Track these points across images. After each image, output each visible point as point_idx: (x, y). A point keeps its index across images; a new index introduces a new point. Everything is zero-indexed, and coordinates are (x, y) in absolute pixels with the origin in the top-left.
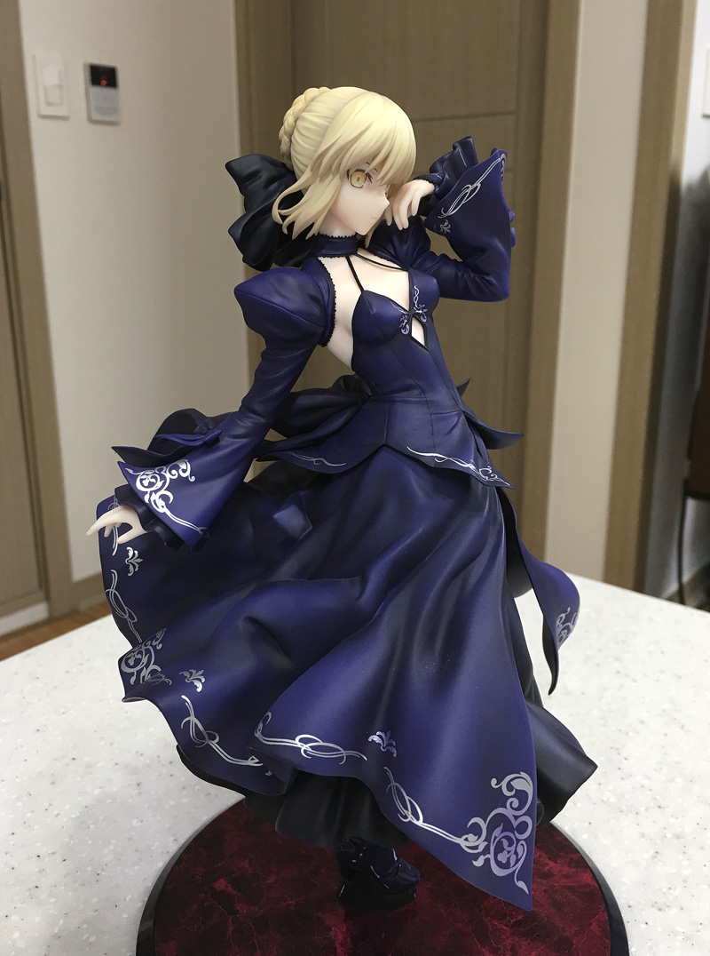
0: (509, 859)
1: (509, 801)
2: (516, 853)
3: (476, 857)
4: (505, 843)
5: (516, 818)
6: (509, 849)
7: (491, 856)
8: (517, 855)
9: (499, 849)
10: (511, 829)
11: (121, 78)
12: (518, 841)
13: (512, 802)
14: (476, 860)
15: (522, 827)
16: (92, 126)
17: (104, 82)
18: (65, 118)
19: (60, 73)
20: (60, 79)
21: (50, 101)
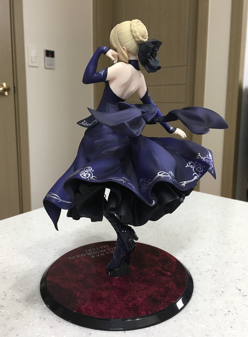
11: (56, 54)
16: (45, 70)
17: (50, 56)
18: (37, 67)
19: (36, 52)
20: (36, 55)
21: (32, 61)
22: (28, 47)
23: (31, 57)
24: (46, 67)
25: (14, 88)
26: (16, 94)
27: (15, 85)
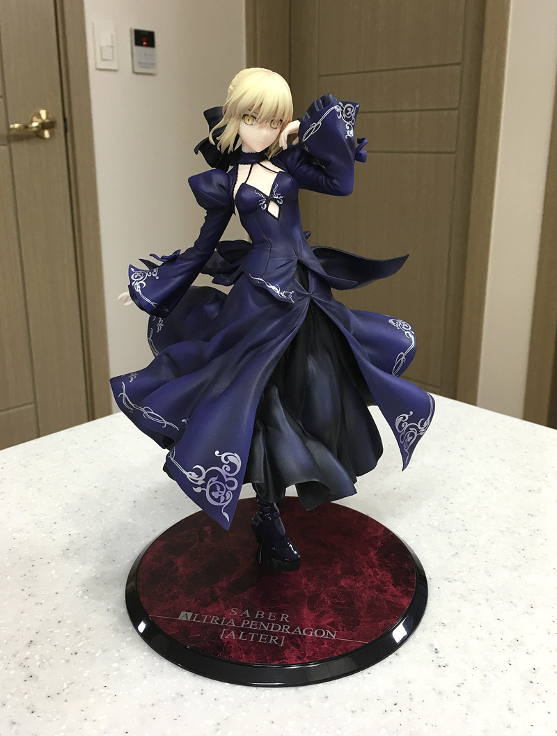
0: (220, 497)
3: (197, 486)
4: (218, 488)
6: (221, 492)
7: (207, 490)
9: (213, 489)
11: (158, 40)
13: (226, 467)
14: (195, 488)
15: (231, 484)
16: (135, 76)
17: (145, 43)
18: (115, 71)
19: (112, 36)
20: (112, 41)
21: (105, 57)
22: (93, 24)
23: (101, 48)
24: (137, 70)
25: (65, 120)
26: (69, 135)
27: (67, 116)
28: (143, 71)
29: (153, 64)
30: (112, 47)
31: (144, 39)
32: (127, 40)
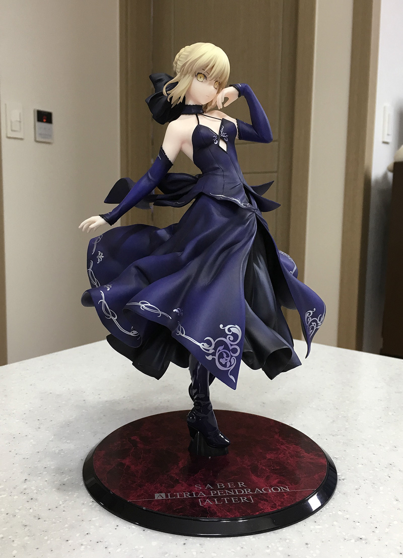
0: (226, 363)
1: (228, 336)
2: (230, 361)
3: (208, 355)
4: (225, 355)
5: (231, 345)
6: (227, 358)
7: (216, 358)
8: (231, 363)
9: (221, 356)
10: (229, 350)
11: (55, 118)
12: (232, 356)
13: (229, 337)
14: (208, 356)
15: (235, 351)
16: (37, 144)
17: (45, 120)
18: (21, 139)
19: (20, 114)
20: (20, 119)
21: (13, 129)
22: (6, 105)
23: (11, 122)
24: (37, 139)
28: (43, 140)
29: (50, 136)
30: (20, 122)
31: (44, 117)
32: (32, 117)
